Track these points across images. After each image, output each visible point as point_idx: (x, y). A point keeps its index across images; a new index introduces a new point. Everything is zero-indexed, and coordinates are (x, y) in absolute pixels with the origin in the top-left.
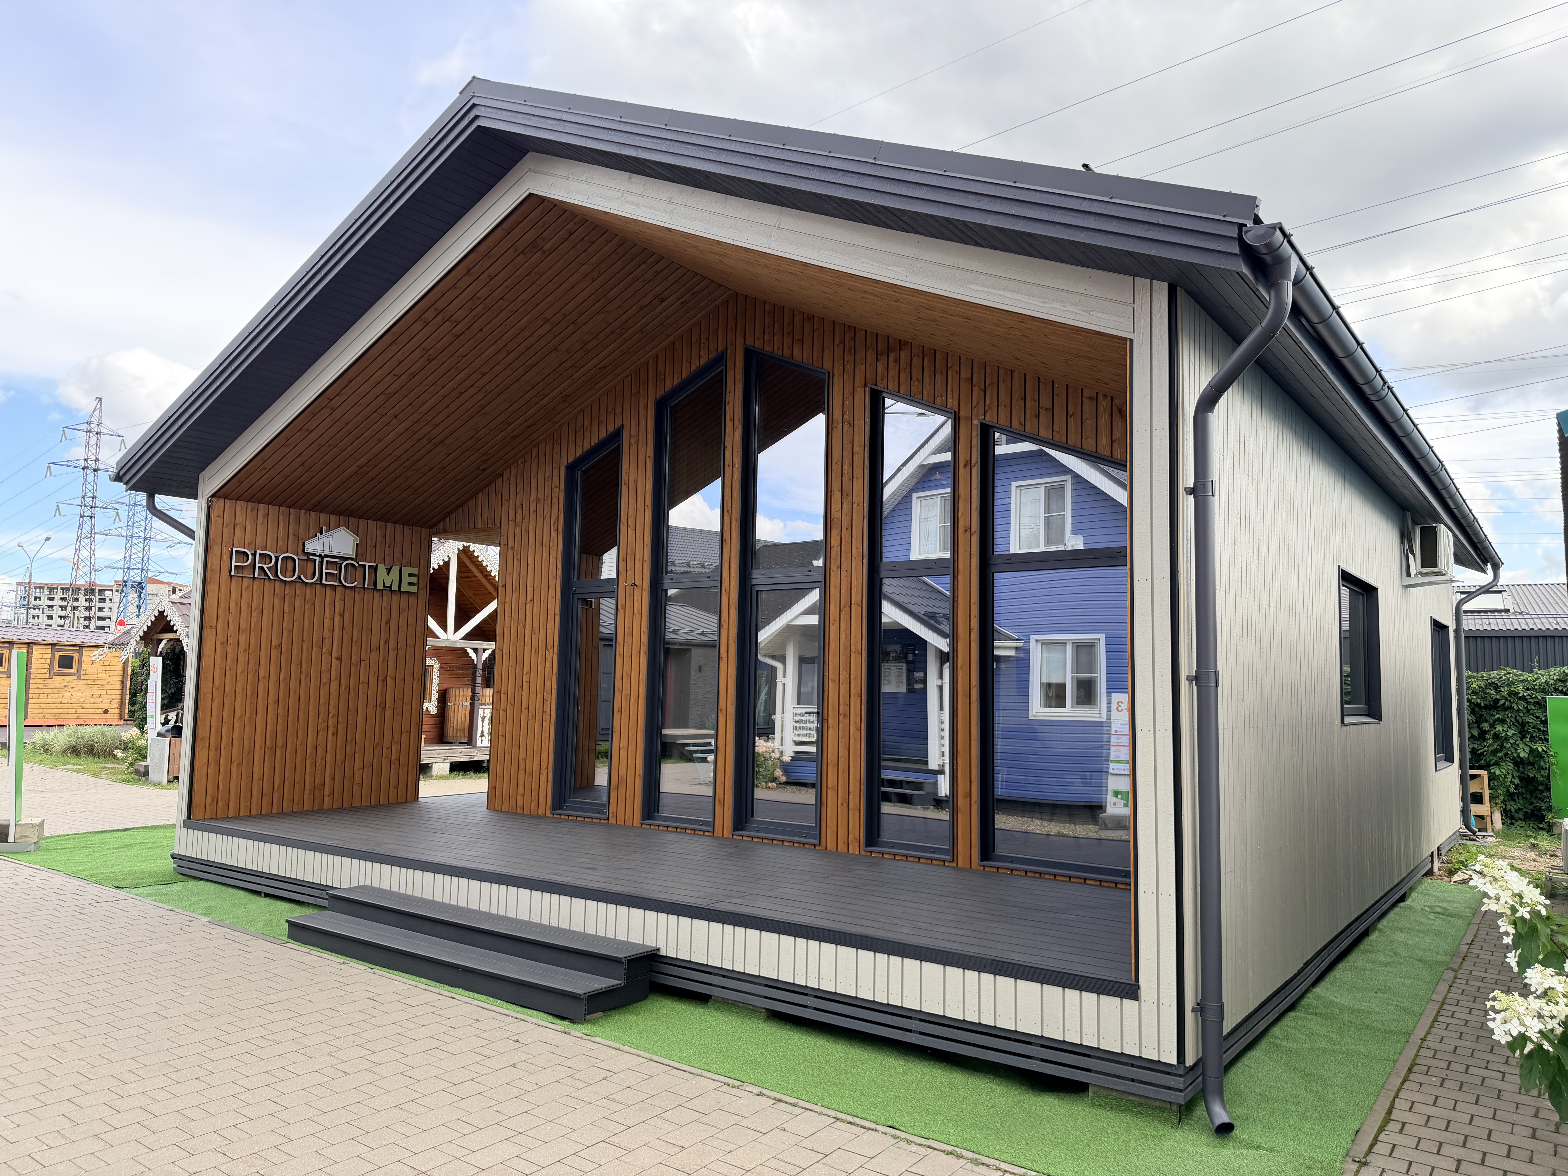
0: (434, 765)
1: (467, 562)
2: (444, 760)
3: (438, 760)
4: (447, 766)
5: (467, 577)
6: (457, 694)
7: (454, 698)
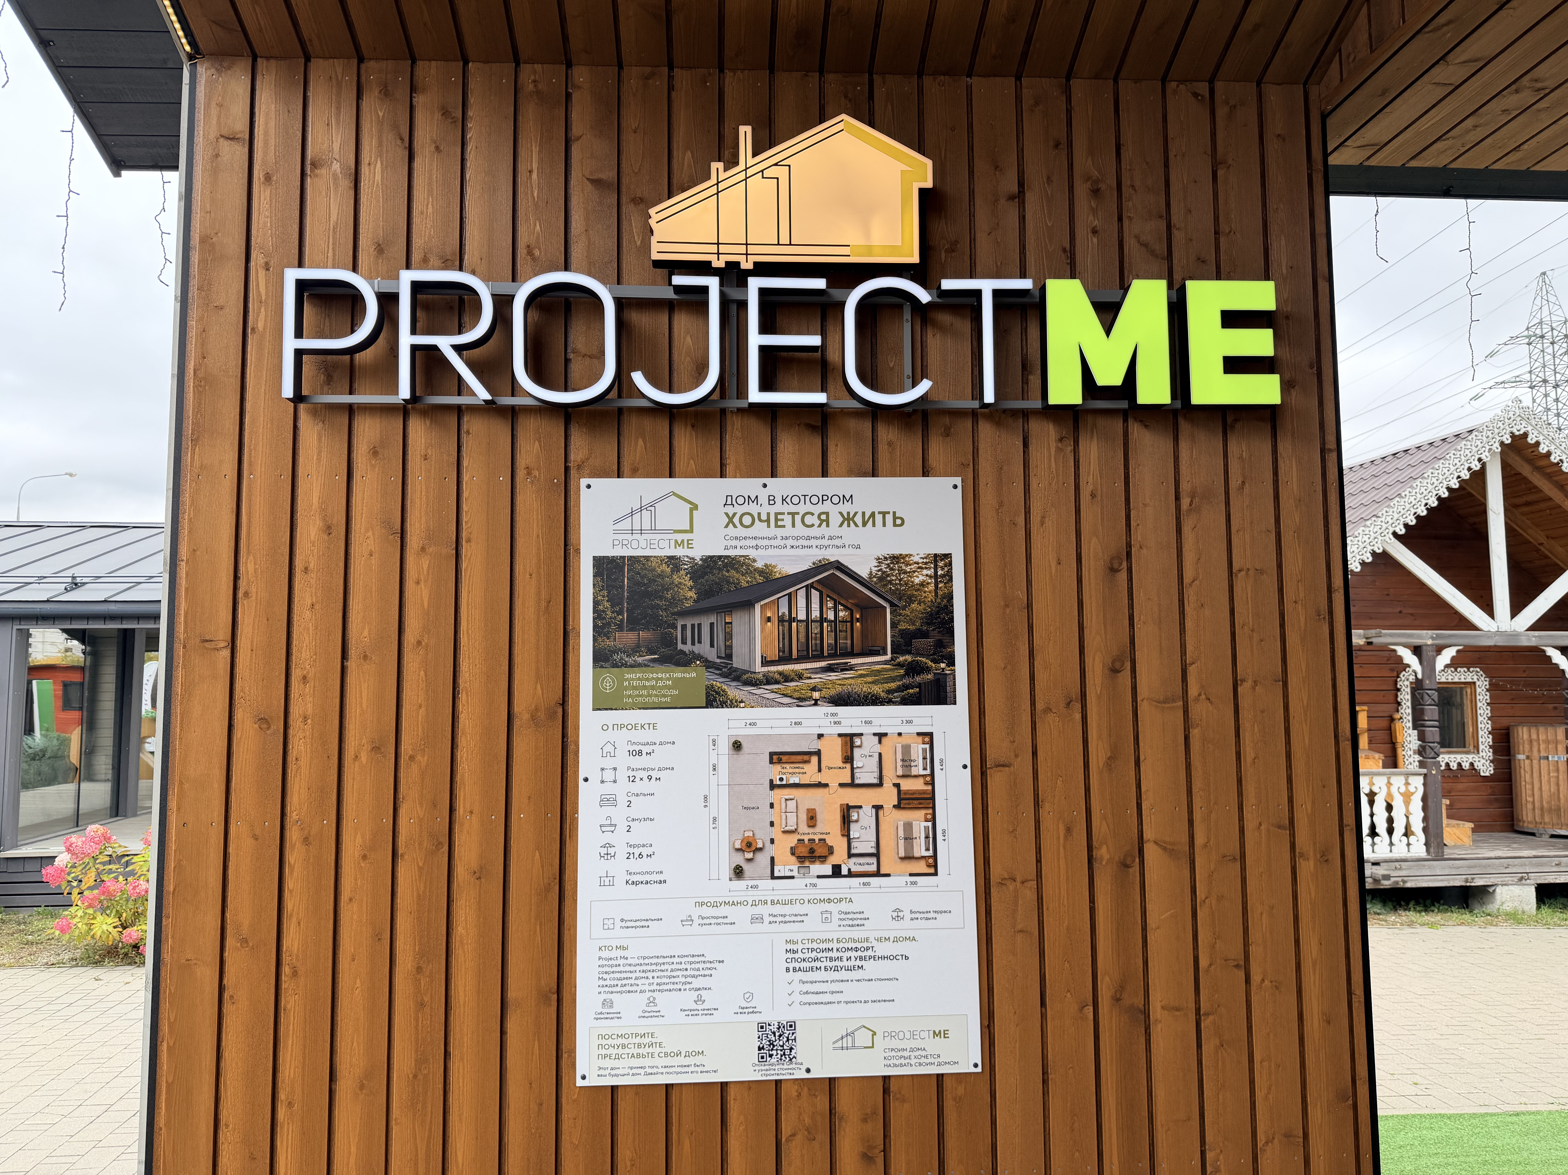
0: (1499, 890)
1: (1526, 470)
2: (1521, 879)
3: (1507, 879)
4: (1531, 893)
5: (1527, 504)
6: (1534, 736)
7: (1527, 746)
